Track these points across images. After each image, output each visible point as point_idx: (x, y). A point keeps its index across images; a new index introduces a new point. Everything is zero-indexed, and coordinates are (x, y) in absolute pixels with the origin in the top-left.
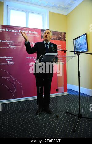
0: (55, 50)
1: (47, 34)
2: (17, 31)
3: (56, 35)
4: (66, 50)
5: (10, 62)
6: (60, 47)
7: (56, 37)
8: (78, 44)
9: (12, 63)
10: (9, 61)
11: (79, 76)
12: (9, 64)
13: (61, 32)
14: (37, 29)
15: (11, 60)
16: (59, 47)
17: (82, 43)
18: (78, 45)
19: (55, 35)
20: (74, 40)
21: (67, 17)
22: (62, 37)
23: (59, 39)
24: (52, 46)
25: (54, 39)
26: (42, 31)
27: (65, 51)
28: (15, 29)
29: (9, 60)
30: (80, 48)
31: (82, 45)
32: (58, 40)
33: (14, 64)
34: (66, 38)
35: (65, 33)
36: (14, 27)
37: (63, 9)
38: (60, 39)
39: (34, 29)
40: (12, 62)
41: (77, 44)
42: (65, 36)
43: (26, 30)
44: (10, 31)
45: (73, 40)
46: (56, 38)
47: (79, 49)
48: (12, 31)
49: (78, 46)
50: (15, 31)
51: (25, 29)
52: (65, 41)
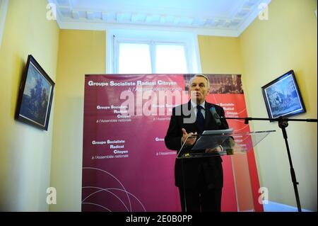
0: (221, 119)
1: (198, 87)
2: (134, 84)
3: (219, 82)
4: (249, 116)
5: (119, 152)
6: (233, 109)
7: (219, 86)
8: (276, 97)
9: (124, 154)
10: (118, 149)
11: (295, 183)
12: (117, 157)
13: (231, 75)
14: (174, 74)
15: (123, 147)
16: (229, 109)
17: (286, 94)
18: (277, 99)
19: (216, 82)
20: (264, 88)
21: (238, 40)
22: (233, 86)
23: (226, 91)
24: (213, 110)
25: (216, 93)
26: (187, 77)
27: (247, 120)
28: (130, 80)
29: (117, 147)
30: (283, 105)
31: (286, 97)
32: (224, 93)
33: (127, 156)
34: (243, 88)
35: (239, 76)
36: (126, 76)
37: (228, 26)
38: (229, 89)
39: (169, 75)
40: (124, 152)
41: (273, 96)
42: (241, 82)
43: (151, 80)
44: (118, 84)
45: (261, 90)
46: (220, 90)
47: (282, 109)
48: (123, 84)
49: (278, 102)
50: (129, 84)
51: (150, 77)
52: (243, 93)
